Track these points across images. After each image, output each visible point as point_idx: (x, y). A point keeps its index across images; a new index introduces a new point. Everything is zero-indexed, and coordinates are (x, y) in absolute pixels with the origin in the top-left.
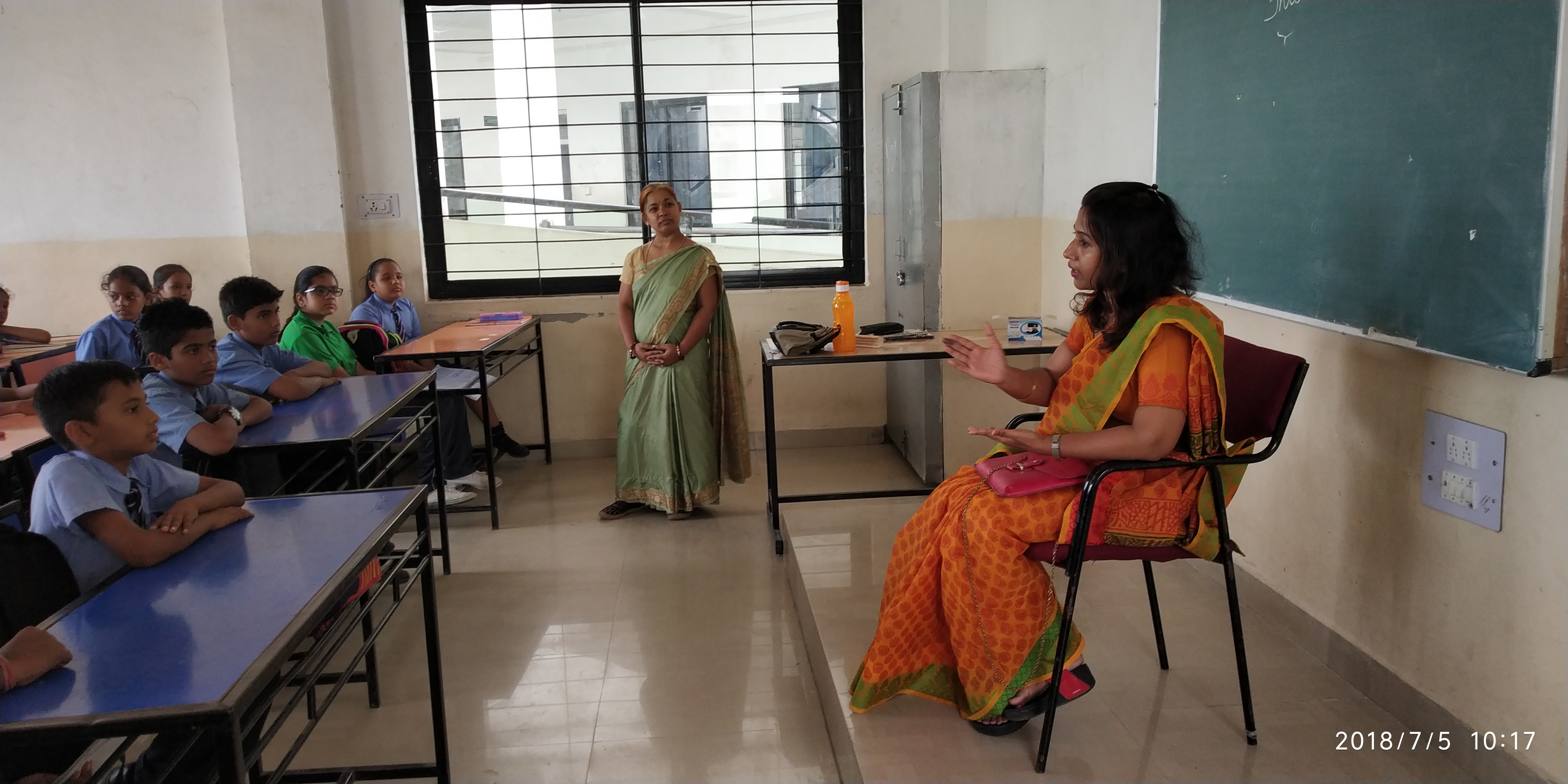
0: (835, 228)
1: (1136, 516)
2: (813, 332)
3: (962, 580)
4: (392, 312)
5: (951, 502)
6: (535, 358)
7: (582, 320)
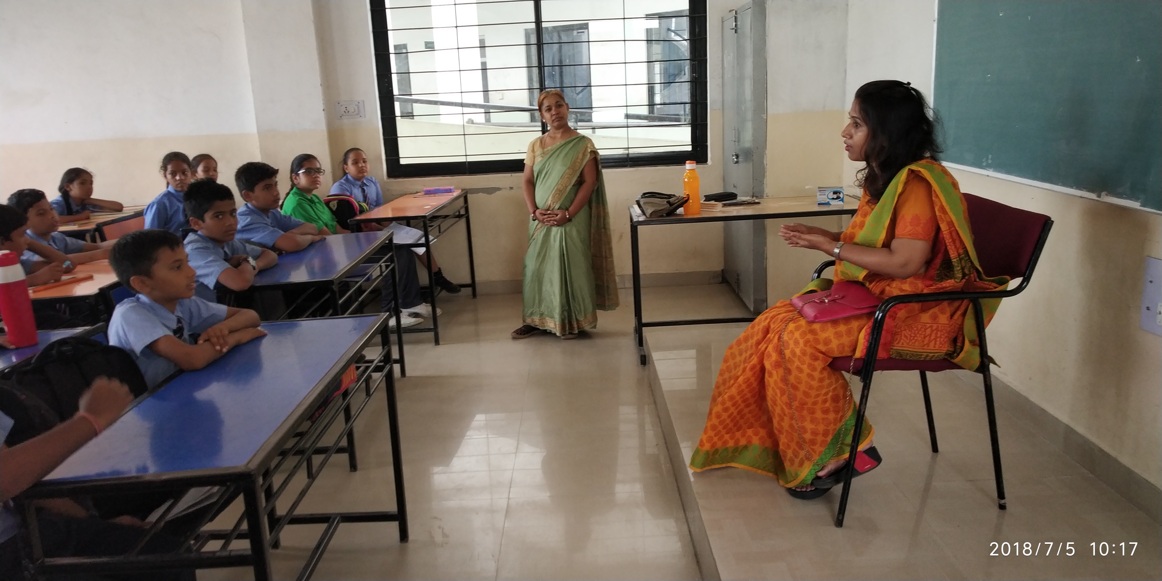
0: (685, 121)
1: (914, 337)
2: (668, 200)
3: (781, 385)
4: (360, 187)
5: (772, 326)
6: (463, 221)
7: (497, 192)
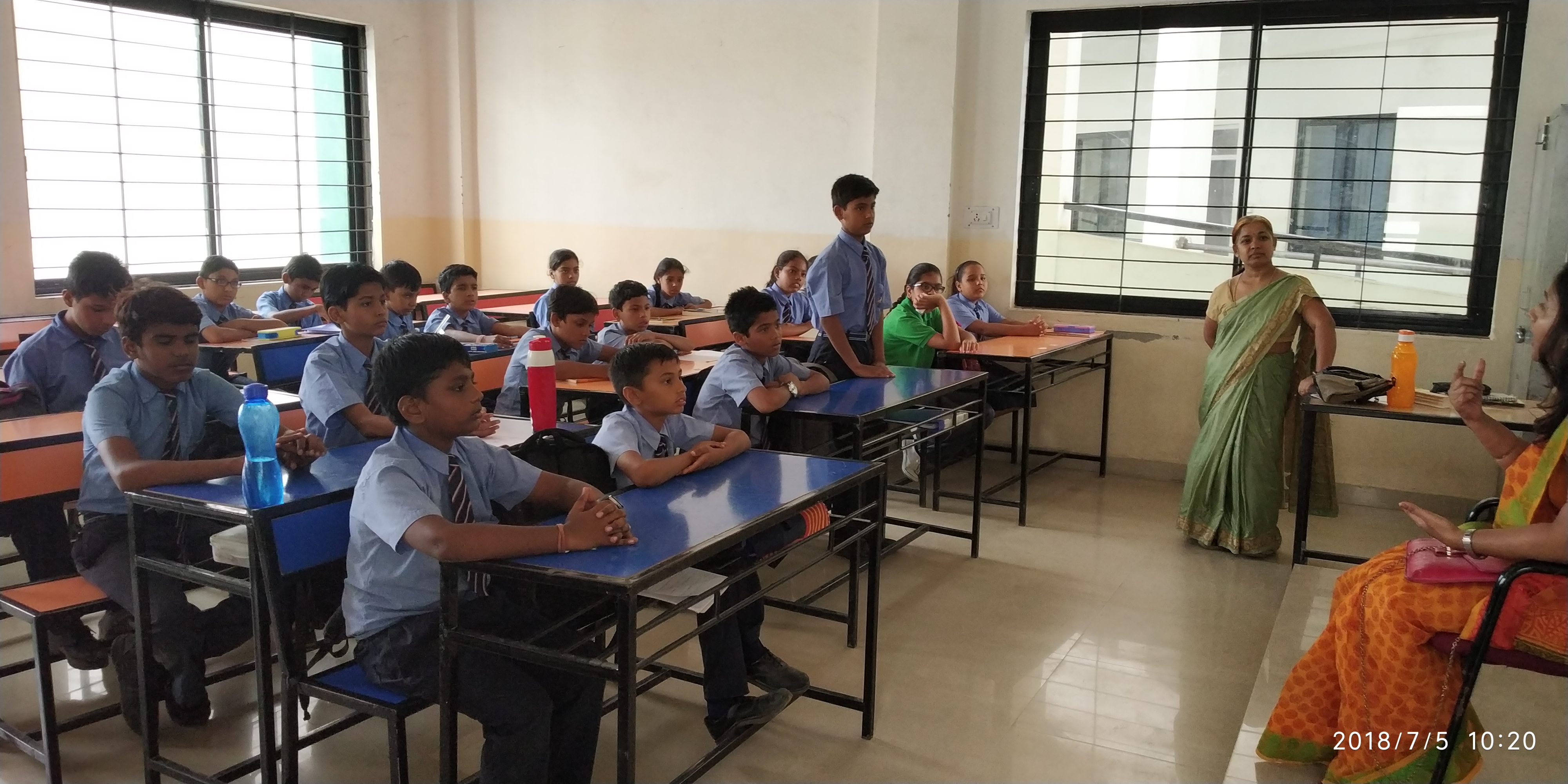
2: (1360, 381)
6: (1103, 371)
7: (1156, 340)
